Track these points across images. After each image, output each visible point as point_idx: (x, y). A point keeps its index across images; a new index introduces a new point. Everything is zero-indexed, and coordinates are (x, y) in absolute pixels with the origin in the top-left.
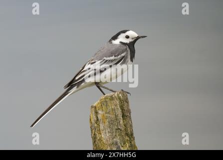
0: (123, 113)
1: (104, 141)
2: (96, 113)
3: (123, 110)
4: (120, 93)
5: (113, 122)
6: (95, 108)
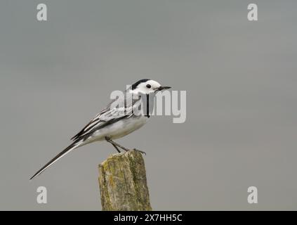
0: (134, 175)
1: (112, 206)
2: (104, 173)
3: (134, 172)
4: (131, 153)
5: (122, 186)
6: (103, 167)
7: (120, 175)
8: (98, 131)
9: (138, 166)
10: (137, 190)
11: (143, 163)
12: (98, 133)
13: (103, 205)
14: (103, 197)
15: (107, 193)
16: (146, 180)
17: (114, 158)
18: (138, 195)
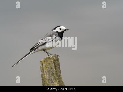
0: (55, 65)
1: (46, 78)
2: (42, 64)
3: (55, 64)
4: (54, 56)
5: (50, 70)
6: (42, 62)
7: (49, 65)
8: (40, 47)
9: (57, 62)
10: (56, 71)
11: (59, 60)
12: (40, 48)
13: (42, 78)
14: (42, 74)
15: (44, 73)
16: (60, 67)
17: (47, 58)
18: (56, 73)
